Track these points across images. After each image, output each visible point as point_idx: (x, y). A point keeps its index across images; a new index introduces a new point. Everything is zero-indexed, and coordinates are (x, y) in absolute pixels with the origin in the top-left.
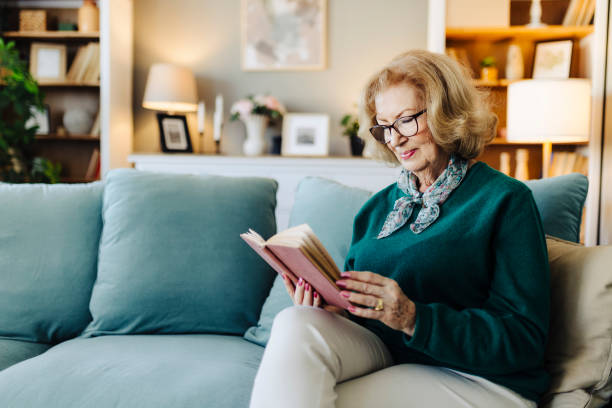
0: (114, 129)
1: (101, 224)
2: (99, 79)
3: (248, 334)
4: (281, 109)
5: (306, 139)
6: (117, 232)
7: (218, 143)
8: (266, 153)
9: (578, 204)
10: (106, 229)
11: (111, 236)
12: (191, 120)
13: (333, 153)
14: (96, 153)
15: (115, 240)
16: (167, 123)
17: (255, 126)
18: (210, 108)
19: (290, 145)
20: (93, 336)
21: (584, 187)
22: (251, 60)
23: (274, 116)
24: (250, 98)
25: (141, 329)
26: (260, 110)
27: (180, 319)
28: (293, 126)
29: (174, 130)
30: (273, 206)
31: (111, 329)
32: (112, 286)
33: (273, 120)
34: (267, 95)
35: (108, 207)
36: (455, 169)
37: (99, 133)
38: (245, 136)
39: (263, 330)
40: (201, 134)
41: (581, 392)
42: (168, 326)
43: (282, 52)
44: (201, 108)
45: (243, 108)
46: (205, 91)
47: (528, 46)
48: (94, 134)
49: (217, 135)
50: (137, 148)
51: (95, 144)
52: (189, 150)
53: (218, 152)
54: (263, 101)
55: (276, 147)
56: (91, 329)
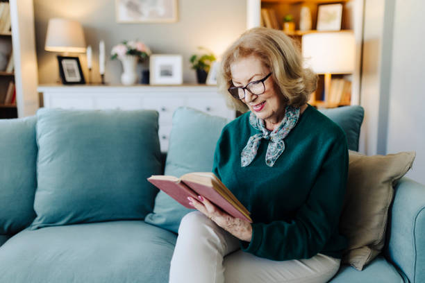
0: (24, 67)
1: (36, 149)
2: (10, 30)
3: (147, 219)
4: (147, 51)
5: (167, 73)
6: (50, 155)
7: (102, 76)
8: (137, 83)
9: (358, 126)
10: (41, 152)
11: (45, 157)
12: (82, 59)
13: (186, 82)
14: (11, 85)
15: (48, 161)
16: (65, 62)
17: (129, 63)
18: (96, 50)
19: (155, 77)
20: (39, 228)
21: (361, 114)
22: (123, 15)
23: (143, 56)
24: (125, 43)
25: (74, 221)
26: (132, 52)
27: (101, 212)
28: (157, 64)
29: (70, 68)
30: (157, 130)
31: (52, 222)
32: (50, 193)
33: (142, 59)
34: (137, 41)
35: (40, 136)
36: (291, 115)
37: (13, 70)
38: (122, 70)
39: (158, 217)
40: (90, 70)
41: (367, 248)
42: (92, 218)
43: (146, 9)
44: (89, 51)
45: (120, 50)
46: (91, 38)
47: (314, 7)
48: (9, 71)
49: (102, 70)
50: (41, 82)
51: (11, 78)
52: (82, 82)
53: (103, 83)
54: (134, 45)
55: (145, 79)
56: (36, 223)
